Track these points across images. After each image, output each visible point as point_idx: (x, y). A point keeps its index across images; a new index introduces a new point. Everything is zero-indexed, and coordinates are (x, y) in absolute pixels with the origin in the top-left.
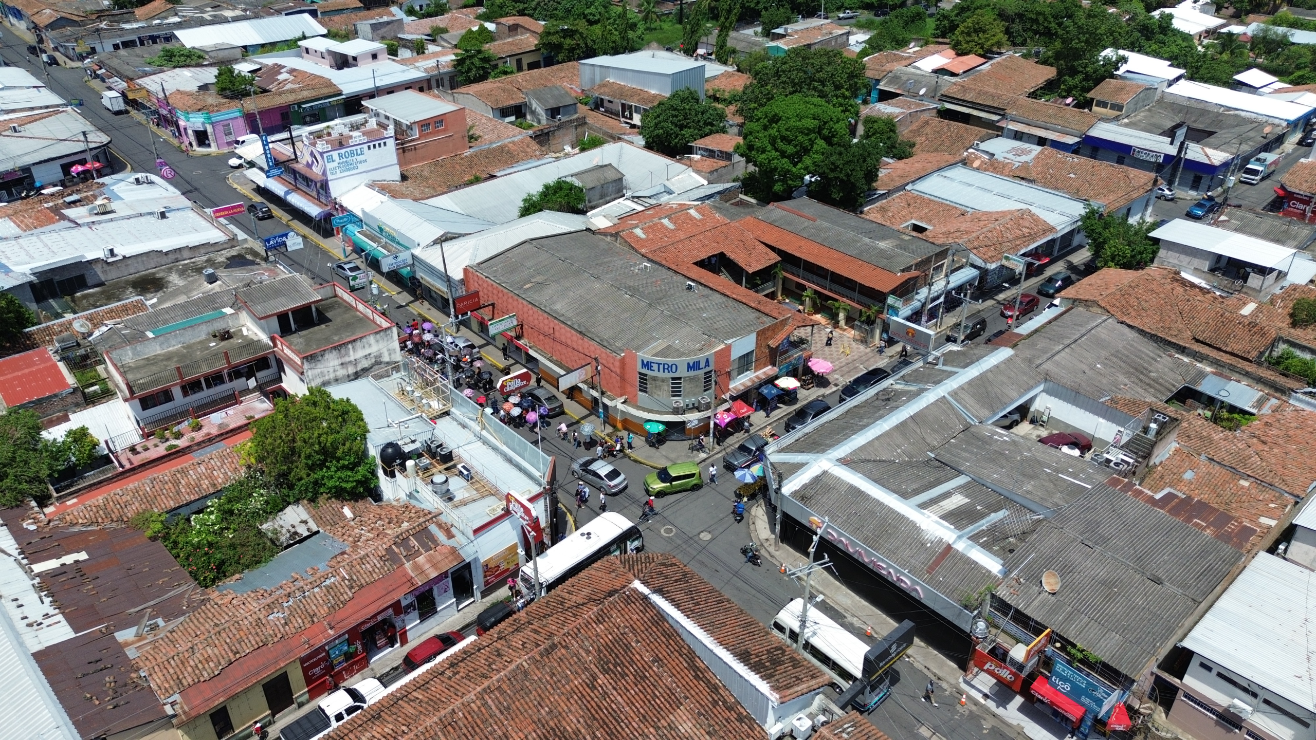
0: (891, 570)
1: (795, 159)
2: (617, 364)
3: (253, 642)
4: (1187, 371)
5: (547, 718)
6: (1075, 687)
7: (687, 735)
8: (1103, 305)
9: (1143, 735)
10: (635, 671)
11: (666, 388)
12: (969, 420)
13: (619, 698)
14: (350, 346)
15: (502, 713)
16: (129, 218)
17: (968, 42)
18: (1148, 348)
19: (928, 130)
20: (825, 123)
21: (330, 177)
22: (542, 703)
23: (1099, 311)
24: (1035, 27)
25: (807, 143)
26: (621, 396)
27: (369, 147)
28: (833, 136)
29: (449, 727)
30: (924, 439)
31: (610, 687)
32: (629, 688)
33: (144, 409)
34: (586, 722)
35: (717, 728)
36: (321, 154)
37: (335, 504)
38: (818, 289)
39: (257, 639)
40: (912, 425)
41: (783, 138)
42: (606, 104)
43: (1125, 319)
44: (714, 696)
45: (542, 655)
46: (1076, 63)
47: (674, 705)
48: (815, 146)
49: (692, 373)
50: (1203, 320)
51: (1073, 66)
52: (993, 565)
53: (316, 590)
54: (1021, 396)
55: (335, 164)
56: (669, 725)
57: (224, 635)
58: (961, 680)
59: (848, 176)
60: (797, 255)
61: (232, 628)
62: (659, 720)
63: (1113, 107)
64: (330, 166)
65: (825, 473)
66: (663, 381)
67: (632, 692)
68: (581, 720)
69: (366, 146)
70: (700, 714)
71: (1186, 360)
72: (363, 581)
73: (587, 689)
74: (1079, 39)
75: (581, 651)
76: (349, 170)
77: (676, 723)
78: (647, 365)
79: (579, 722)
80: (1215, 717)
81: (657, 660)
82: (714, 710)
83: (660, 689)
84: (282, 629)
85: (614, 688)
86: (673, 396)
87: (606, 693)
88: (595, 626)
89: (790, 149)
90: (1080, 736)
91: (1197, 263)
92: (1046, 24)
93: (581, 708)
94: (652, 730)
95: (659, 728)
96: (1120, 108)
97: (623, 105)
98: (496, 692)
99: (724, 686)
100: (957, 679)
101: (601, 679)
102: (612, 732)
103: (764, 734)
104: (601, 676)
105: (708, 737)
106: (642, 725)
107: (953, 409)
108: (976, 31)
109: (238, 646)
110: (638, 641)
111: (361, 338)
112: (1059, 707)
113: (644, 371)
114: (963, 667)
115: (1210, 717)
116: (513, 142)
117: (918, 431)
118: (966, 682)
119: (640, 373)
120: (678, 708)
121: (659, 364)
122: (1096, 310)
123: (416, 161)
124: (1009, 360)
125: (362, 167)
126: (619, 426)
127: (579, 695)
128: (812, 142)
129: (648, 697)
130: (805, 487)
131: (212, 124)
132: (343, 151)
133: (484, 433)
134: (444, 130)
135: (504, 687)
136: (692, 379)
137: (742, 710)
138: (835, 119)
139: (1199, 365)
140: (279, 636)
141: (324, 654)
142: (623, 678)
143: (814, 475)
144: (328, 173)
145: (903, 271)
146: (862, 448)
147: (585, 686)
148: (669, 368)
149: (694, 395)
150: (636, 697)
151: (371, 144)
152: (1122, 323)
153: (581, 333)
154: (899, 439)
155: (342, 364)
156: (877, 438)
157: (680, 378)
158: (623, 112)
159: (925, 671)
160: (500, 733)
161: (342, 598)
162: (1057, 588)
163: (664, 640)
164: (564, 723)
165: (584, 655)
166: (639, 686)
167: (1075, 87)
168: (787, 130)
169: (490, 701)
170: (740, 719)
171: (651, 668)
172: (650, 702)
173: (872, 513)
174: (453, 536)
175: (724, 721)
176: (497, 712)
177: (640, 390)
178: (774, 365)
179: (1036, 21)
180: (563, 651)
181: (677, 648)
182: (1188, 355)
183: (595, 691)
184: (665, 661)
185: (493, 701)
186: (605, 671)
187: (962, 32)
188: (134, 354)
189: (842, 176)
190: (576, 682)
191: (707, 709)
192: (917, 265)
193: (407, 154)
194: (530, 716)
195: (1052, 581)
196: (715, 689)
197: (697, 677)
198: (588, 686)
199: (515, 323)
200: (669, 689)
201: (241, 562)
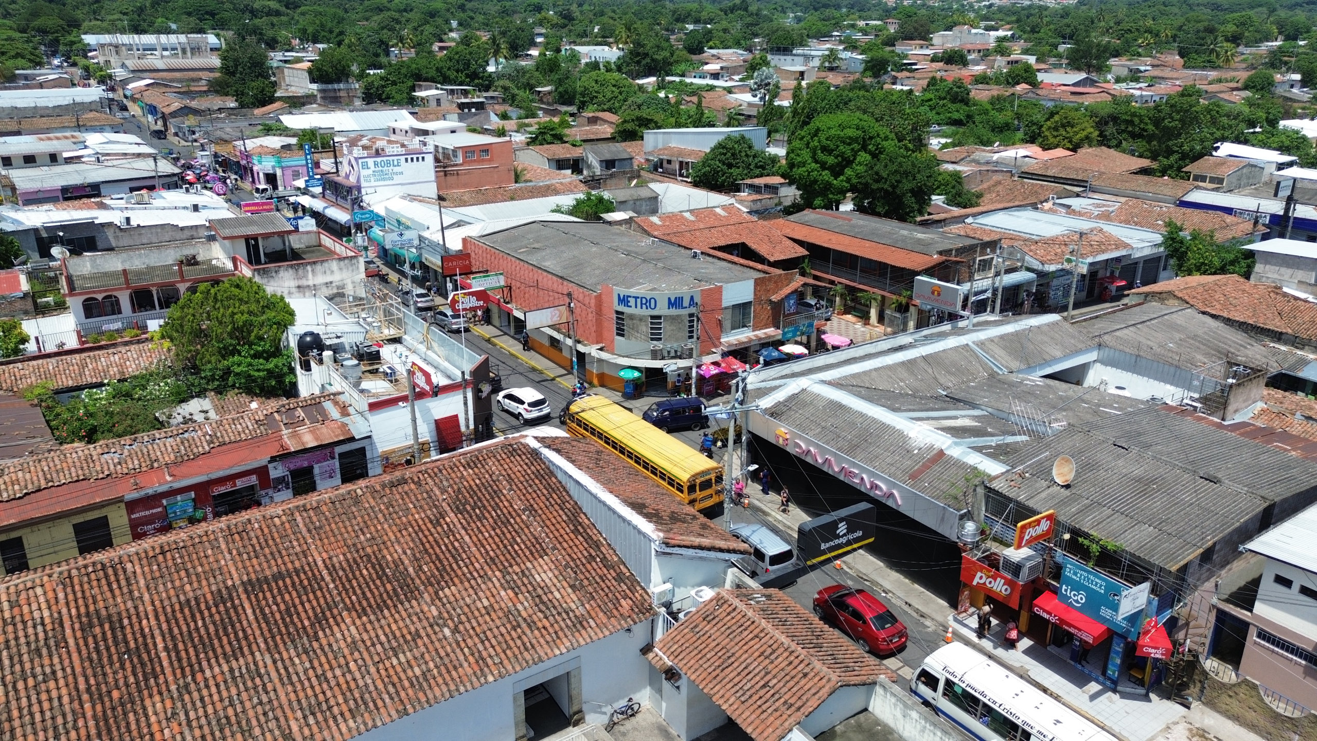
0: (865, 476)
1: (837, 171)
2: (593, 301)
3: (74, 474)
4: (1285, 359)
5: (365, 544)
6: (1091, 595)
7: (542, 584)
8: (1180, 295)
9: (1198, 685)
10: (498, 516)
11: (644, 329)
12: (996, 369)
13: (467, 538)
14: (309, 268)
15: (309, 531)
16: (164, 209)
17: (1055, 137)
18: (1236, 337)
19: (1000, 188)
20: (871, 138)
21: (363, 184)
22: (365, 530)
23: (1176, 302)
24: (1130, 129)
25: (849, 153)
26: (597, 343)
27: (406, 160)
28: (881, 153)
29: (236, 537)
30: (935, 378)
31: (459, 526)
32: (483, 530)
33: (87, 317)
34: (414, 555)
35: (586, 582)
36: (356, 159)
37: (245, 398)
38: (848, 282)
39: (80, 472)
40: (923, 364)
41: (824, 149)
42: (665, 164)
43: (1208, 310)
44: (592, 551)
45: (384, 486)
46: (1170, 143)
47: (536, 554)
48: (858, 159)
49: (674, 312)
50: (1307, 318)
51: (1167, 146)
52: (993, 468)
53: (171, 440)
54: (1066, 357)
55: (370, 172)
56: (522, 571)
57: (44, 463)
58: (951, 618)
59: (893, 186)
60: (826, 245)
61: (56, 459)
62: (511, 566)
63: (1213, 180)
64: (364, 173)
65: (803, 390)
66: (641, 320)
67: (487, 535)
68: (409, 552)
69: (403, 158)
70: (567, 565)
71: (1283, 348)
72: (227, 439)
73: (429, 525)
74: (1172, 118)
75: (435, 489)
76: (384, 179)
77: (533, 571)
78: (623, 300)
79: (405, 553)
80: (1304, 662)
81: (531, 509)
82: (588, 566)
83: (523, 537)
84: (112, 467)
85: (464, 528)
86: (652, 339)
87: (450, 530)
88: (462, 469)
89: (831, 160)
90: (1108, 683)
91: (1301, 275)
92: (1142, 126)
93: (413, 540)
94: (497, 573)
95: (509, 573)
96: (1220, 181)
97: (681, 163)
98: (311, 513)
99: (609, 545)
100: (946, 617)
101: (451, 517)
102: (445, 569)
103: (646, 597)
104: (452, 515)
105: (570, 590)
106: (486, 568)
107: (978, 357)
108: (1063, 126)
109: (55, 475)
110: (511, 489)
111: (322, 262)
112: (1070, 625)
113: (621, 308)
114: (954, 604)
115: (1296, 663)
116: (561, 183)
117: (930, 371)
118: (956, 620)
119: (618, 312)
120: (542, 557)
121: (636, 298)
122: (1172, 302)
123: (458, 187)
124: (1055, 324)
125: (398, 179)
126: (595, 381)
127: (416, 528)
128: (855, 153)
129: (505, 542)
130: (779, 404)
131: (282, 168)
132: (379, 159)
133: (430, 353)
134: (490, 160)
135: (324, 508)
136: (673, 318)
137: (624, 570)
138: (882, 136)
139: (1299, 352)
140: (106, 473)
141: (160, 509)
142: (480, 520)
143: (790, 394)
144: (362, 179)
145: (940, 253)
146: (854, 376)
147: (427, 521)
148: (647, 302)
149: (677, 340)
150: (490, 540)
151: (409, 157)
152: (1204, 313)
153: (561, 278)
154: (904, 374)
155: (299, 287)
156: (876, 370)
157: (659, 317)
158: (681, 169)
159: (906, 608)
160: (298, 549)
161: (195, 450)
162: (1070, 477)
163: (545, 492)
164: (385, 552)
165: (438, 492)
166: (498, 531)
167: (1171, 167)
168: (827, 139)
169: (299, 519)
170: (620, 578)
171: (519, 516)
172: (505, 547)
173: (853, 424)
174: (349, 415)
175: (597, 578)
176: (304, 530)
177: (618, 334)
178: (778, 328)
179: (1131, 122)
180: (413, 486)
181: (559, 501)
182: (1286, 343)
183: (439, 528)
184: (540, 512)
185: (303, 519)
186: (458, 511)
187: (1049, 128)
188: (92, 267)
189: (886, 186)
190: (417, 516)
191: (578, 562)
192: (957, 250)
193: (448, 177)
194: (344, 540)
195: (1066, 469)
196: (598, 545)
197: (576, 531)
198: (431, 522)
199: (502, 283)
200: (536, 539)
201: (115, 430)
